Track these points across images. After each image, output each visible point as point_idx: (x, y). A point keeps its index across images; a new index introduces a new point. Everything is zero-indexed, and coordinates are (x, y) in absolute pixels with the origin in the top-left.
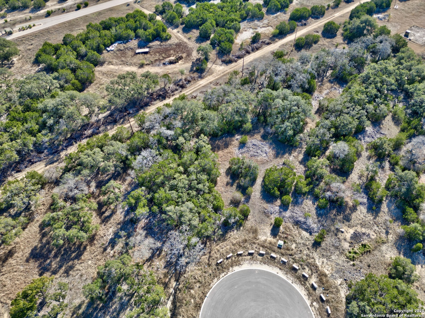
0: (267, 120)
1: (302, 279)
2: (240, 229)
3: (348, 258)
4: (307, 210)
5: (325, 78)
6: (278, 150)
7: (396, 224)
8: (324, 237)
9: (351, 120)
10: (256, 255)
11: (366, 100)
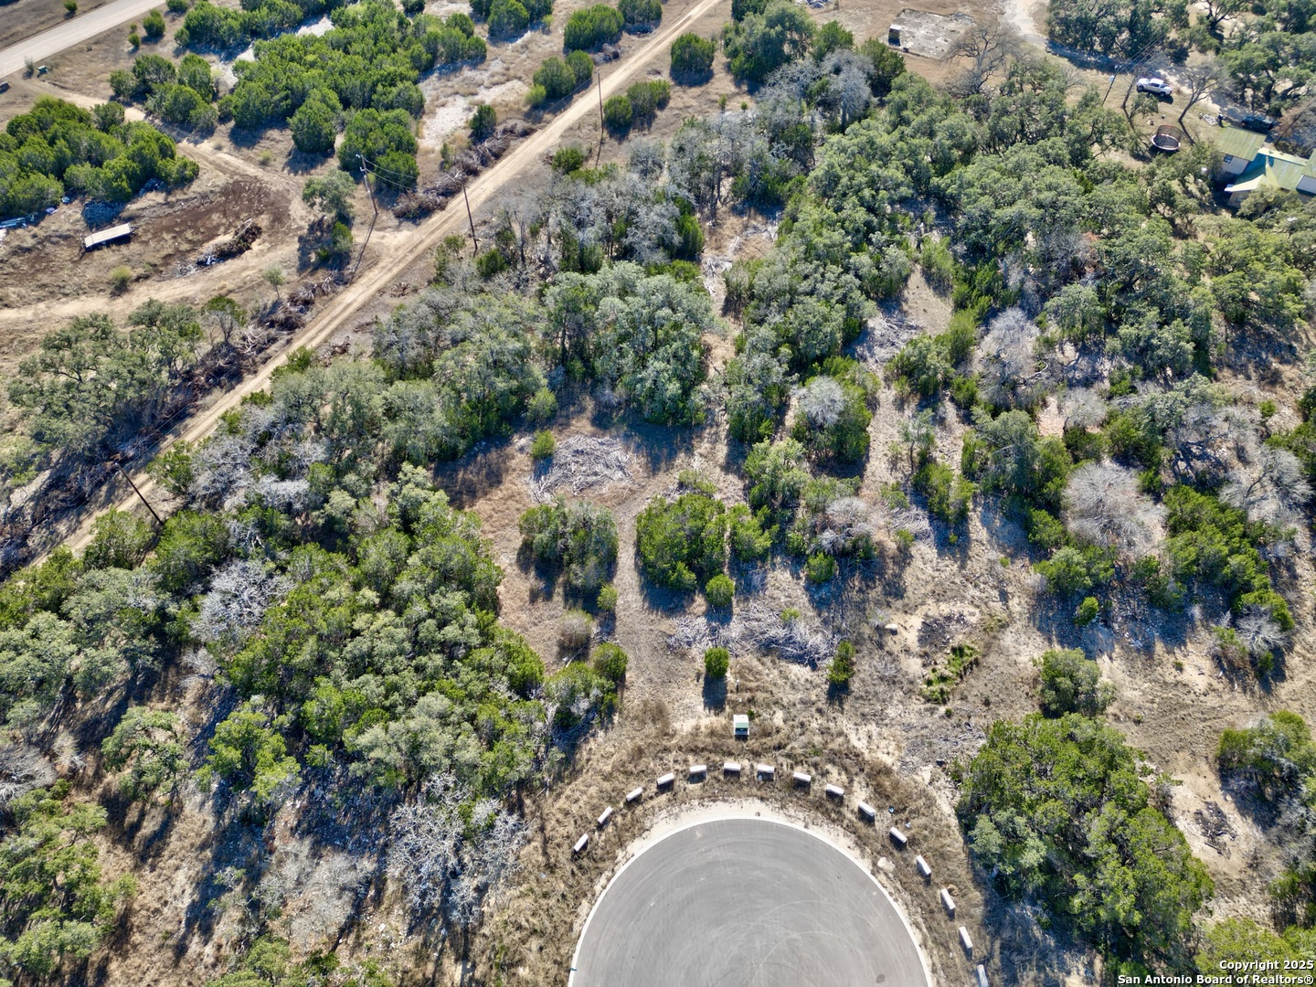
0: (593, 368)
1: (830, 806)
2: (611, 721)
3: (929, 701)
4: (783, 600)
5: (719, 204)
6: (652, 448)
7: (1019, 563)
8: (853, 664)
9: (825, 309)
10: (681, 784)
11: (848, 245)
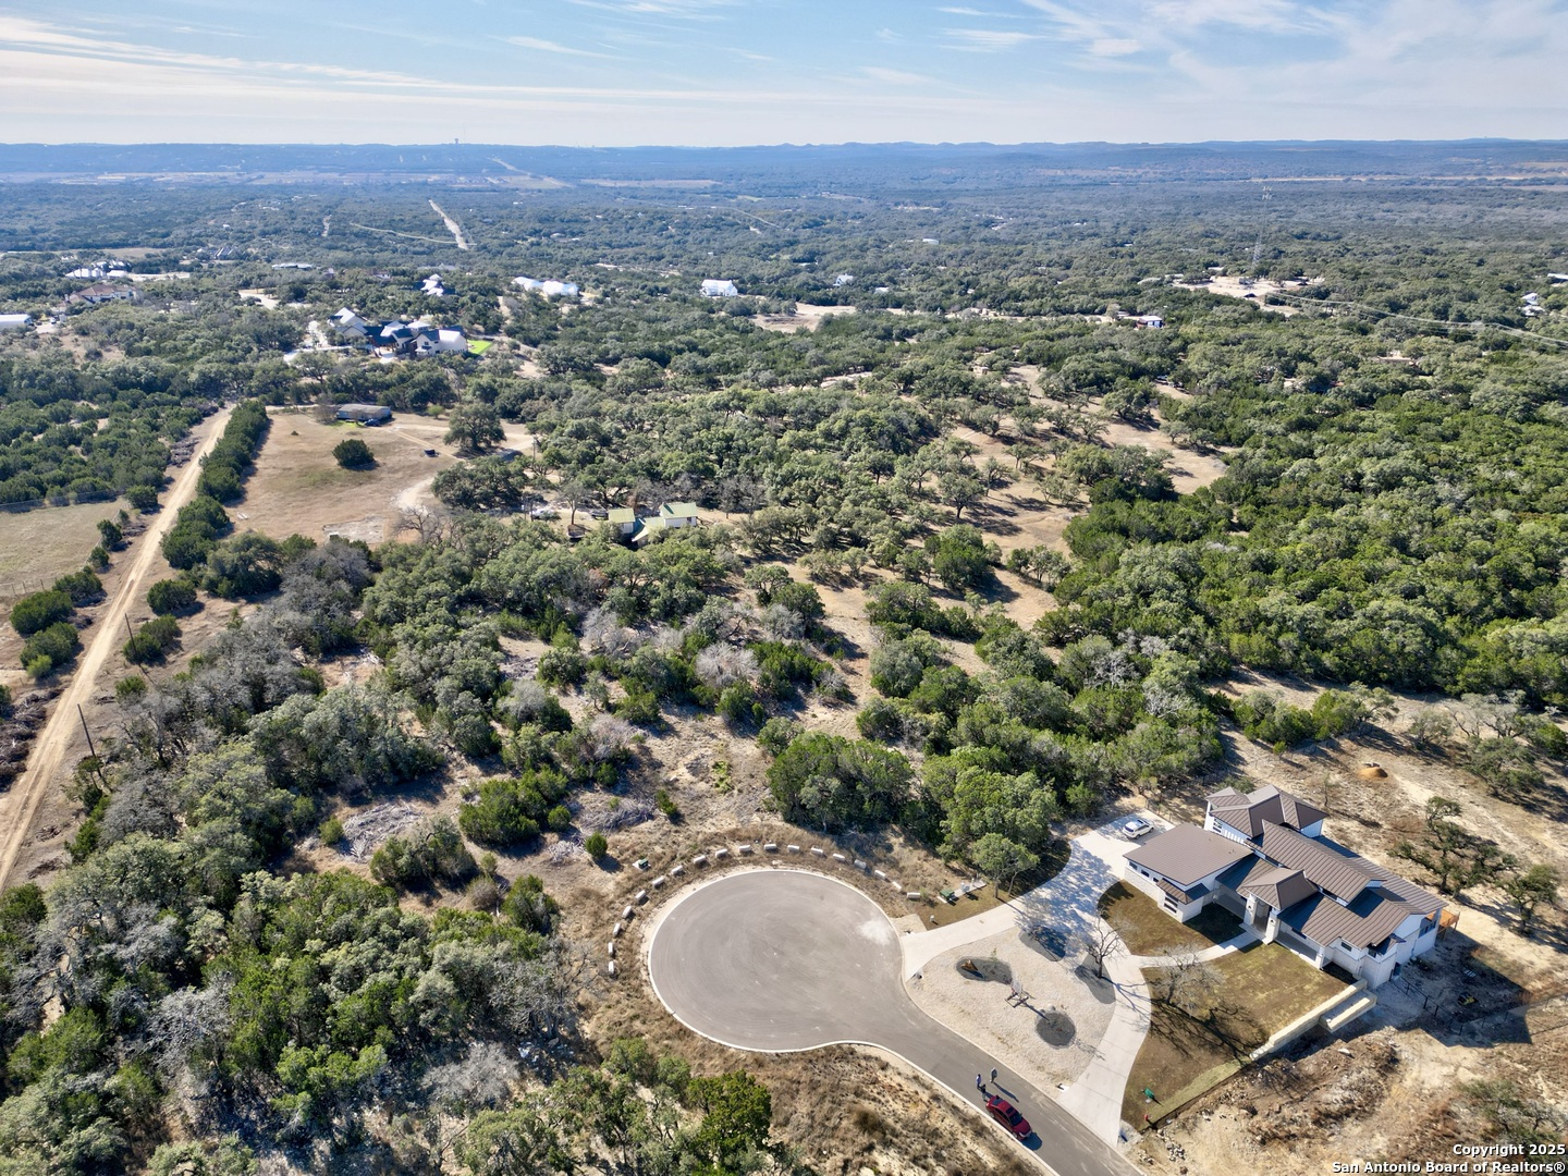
1: (726, 861)
2: (562, 915)
3: (725, 793)
4: (599, 804)
6: (418, 795)
7: (705, 718)
8: (671, 804)
10: (637, 909)
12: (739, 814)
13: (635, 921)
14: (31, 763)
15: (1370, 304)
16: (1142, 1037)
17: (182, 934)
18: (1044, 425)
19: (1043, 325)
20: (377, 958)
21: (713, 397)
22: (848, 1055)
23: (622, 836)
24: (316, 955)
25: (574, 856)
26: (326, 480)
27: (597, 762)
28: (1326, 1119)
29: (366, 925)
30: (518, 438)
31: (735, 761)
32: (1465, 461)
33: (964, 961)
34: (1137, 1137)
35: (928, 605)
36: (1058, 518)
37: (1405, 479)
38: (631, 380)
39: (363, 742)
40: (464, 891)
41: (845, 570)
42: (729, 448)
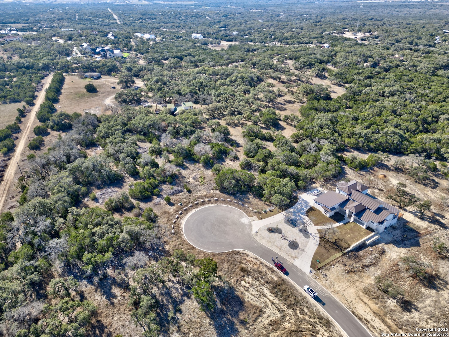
2: (159, 218)
3: (203, 185)
4: (168, 188)
6: (116, 186)
7: (197, 164)
8: (188, 188)
10: (180, 216)
12: (207, 191)
13: (179, 219)
14: (5, 178)
15: (390, 40)
16: (317, 247)
17: (53, 224)
18: (294, 78)
19: (294, 47)
20: (108, 230)
21: (196, 70)
22: (238, 253)
23: (174, 197)
24: (91, 229)
25: (161, 202)
26: (83, 96)
27: (167, 177)
28: (365, 267)
29: (104, 221)
30: (139, 83)
31: (206, 176)
32: (414, 87)
33: (269, 228)
34: (315, 272)
35: (260, 131)
36: (297, 106)
37: (397, 93)
38: (172, 65)
39: (100, 171)
40: (131, 212)
41: (236, 122)
42: (202, 85)
